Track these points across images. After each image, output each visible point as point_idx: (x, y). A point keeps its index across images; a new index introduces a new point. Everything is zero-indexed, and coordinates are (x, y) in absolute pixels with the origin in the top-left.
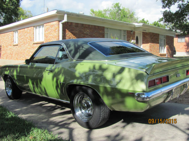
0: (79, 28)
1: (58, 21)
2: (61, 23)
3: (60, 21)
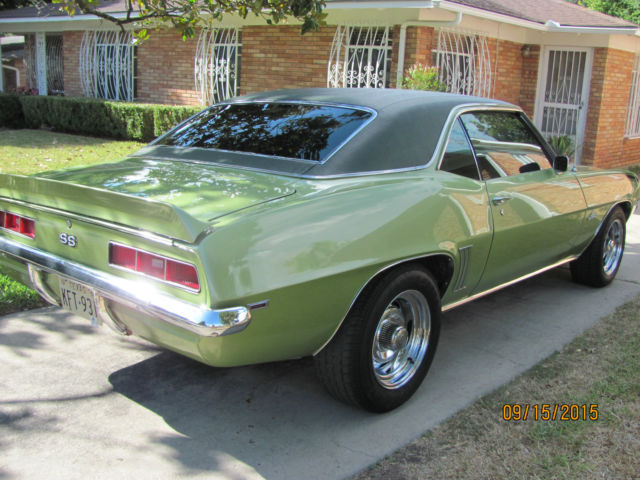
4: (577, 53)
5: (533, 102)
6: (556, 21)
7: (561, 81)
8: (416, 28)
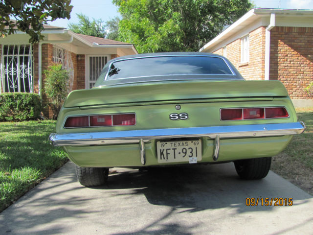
0: (306, 37)
1: (262, 28)
2: (268, 30)
3: (265, 27)
4: (103, 57)
5: (84, 81)
6: (97, 43)
7: (97, 71)
8: (47, 44)
